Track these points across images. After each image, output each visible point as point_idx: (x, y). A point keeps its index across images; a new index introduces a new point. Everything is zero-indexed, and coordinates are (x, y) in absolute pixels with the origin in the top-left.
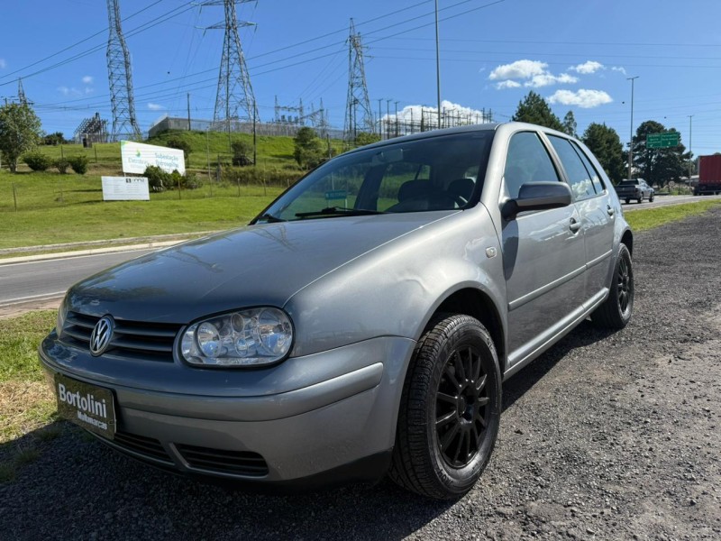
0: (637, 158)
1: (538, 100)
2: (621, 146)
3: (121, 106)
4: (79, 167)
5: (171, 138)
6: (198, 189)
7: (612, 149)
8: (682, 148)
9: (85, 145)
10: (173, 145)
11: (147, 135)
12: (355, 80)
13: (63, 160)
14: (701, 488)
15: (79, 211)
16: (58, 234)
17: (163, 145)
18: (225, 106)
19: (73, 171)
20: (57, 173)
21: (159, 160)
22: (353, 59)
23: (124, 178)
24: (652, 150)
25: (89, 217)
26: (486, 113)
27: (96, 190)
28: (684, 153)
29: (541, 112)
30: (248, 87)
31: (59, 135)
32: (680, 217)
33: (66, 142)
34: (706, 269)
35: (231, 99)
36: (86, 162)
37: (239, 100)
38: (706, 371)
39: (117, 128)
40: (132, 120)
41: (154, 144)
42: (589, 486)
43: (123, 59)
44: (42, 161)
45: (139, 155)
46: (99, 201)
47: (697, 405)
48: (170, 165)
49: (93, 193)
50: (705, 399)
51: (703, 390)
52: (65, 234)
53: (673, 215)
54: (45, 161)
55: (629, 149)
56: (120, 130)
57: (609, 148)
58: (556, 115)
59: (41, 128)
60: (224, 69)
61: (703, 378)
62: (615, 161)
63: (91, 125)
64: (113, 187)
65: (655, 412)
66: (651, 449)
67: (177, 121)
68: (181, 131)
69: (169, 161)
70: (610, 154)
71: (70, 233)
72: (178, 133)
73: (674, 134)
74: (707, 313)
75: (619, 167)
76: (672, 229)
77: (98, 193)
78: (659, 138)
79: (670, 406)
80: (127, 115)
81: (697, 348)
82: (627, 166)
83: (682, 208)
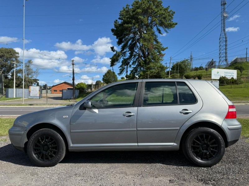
3: (223, 56)
4: (199, 77)
6: (240, 85)
9: (206, 70)
21: (226, 74)
39: (220, 63)
40: (226, 60)
43: (225, 40)
45: (218, 73)
48: (230, 76)
54: (190, 76)
63: (210, 63)
67: (241, 59)
68: (242, 62)
69: (230, 74)
80: (224, 58)
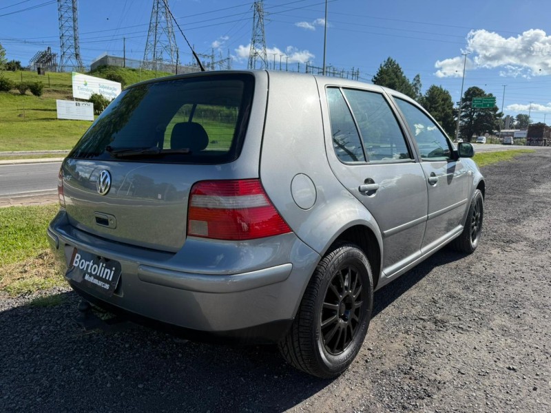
0: (463, 114)
1: (394, 64)
2: (452, 104)
3: (68, 43)
4: (36, 91)
5: (110, 72)
7: (446, 106)
8: (496, 109)
9: (39, 73)
10: (110, 78)
11: (90, 69)
12: (257, 38)
13: (23, 84)
14: (522, 311)
15: (38, 126)
16: (22, 143)
17: (104, 78)
18: (153, 50)
19: (31, 93)
20: (17, 94)
21: (102, 90)
22: (256, 21)
23: (75, 102)
24: (474, 109)
25: (46, 131)
26: (355, 71)
27: (50, 110)
28: (497, 113)
29: (396, 73)
30: (172, 36)
31: (18, 63)
32: (495, 161)
33: (22, 69)
34: (515, 198)
35: (158, 44)
36: (42, 87)
37: (164, 46)
38: (520, 258)
39: (64, 61)
40: (77, 55)
41: (97, 77)
42: (465, 309)
43: (71, 5)
44: (6, 83)
45: (86, 85)
46: (53, 119)
47: (518, 275)
48: (110, 94)
49: (48, 112)
50: (521, 272)
51: (519, 268)
52: (28, 143)
53: (489, 159)
54: (8, 84)
55: (458, 107)
56: (66, 62)
57: (443, 105)
58: (407, 77)
59: (6, 57)
60: (154, 20)
61: (519, 262)
62: (447, 116)
63: (43, 56)
64: (65, 109)
65: (494, 277)
66: (494, 294)
67: (115, 59)
68: (117, 67)
69: (110, 91)
70: (444, 110)
71: (32, 143)
72: (115, 68)
73: (491, 98)
74: (518, 226)
75: (449, 119)
76: (490, 170)
77: (53, 113)
78: (481, 101)
79: (501, 275)
80: (73, 50)
81: (513, 245)
82: (456, 119)
83: (495, 155)
